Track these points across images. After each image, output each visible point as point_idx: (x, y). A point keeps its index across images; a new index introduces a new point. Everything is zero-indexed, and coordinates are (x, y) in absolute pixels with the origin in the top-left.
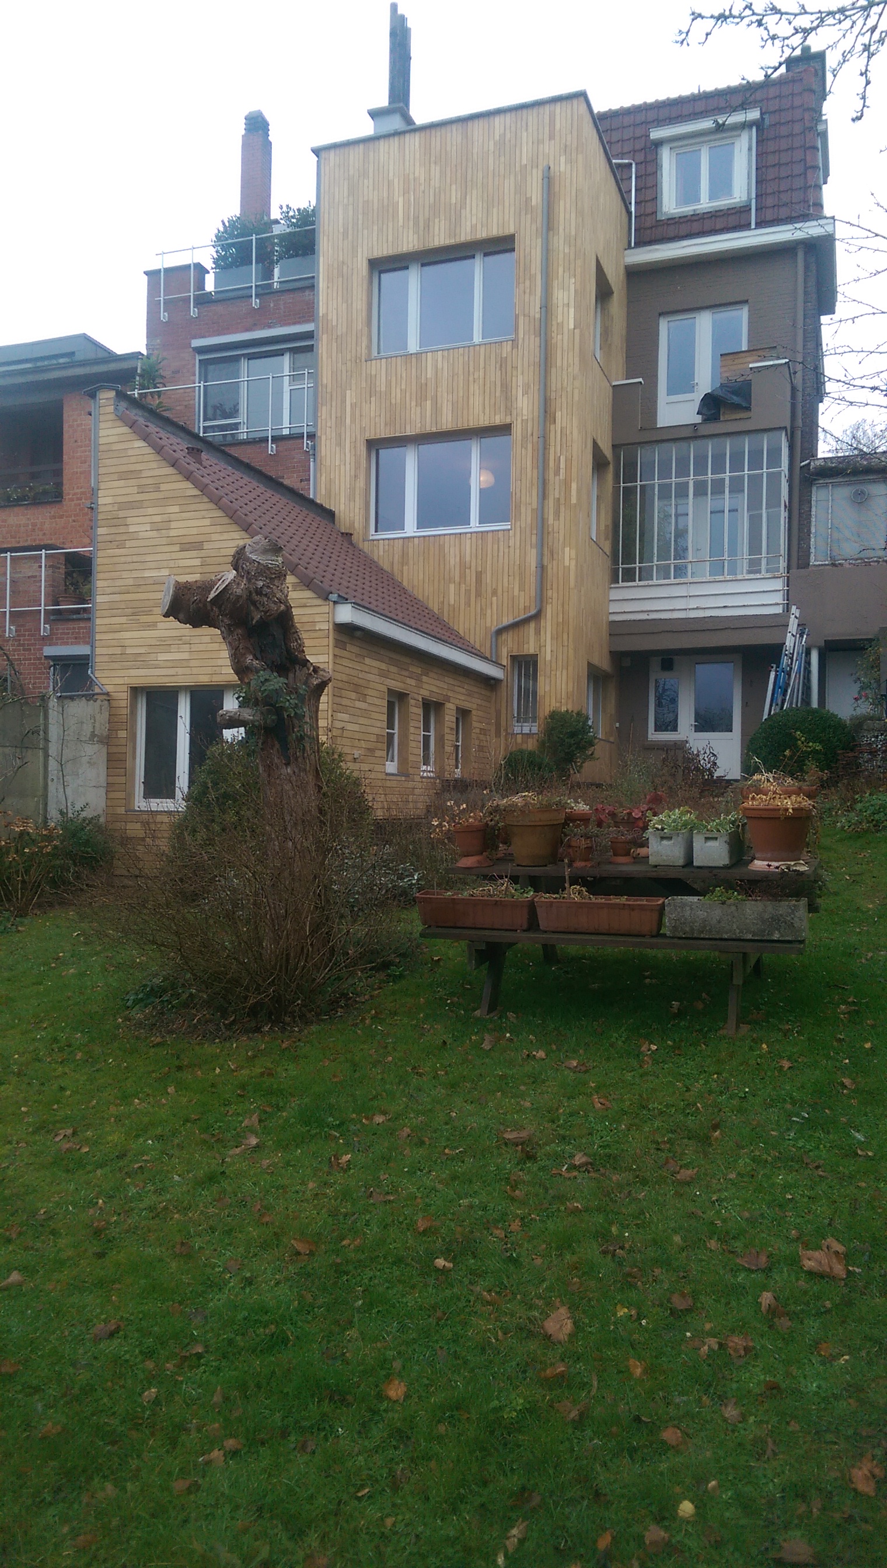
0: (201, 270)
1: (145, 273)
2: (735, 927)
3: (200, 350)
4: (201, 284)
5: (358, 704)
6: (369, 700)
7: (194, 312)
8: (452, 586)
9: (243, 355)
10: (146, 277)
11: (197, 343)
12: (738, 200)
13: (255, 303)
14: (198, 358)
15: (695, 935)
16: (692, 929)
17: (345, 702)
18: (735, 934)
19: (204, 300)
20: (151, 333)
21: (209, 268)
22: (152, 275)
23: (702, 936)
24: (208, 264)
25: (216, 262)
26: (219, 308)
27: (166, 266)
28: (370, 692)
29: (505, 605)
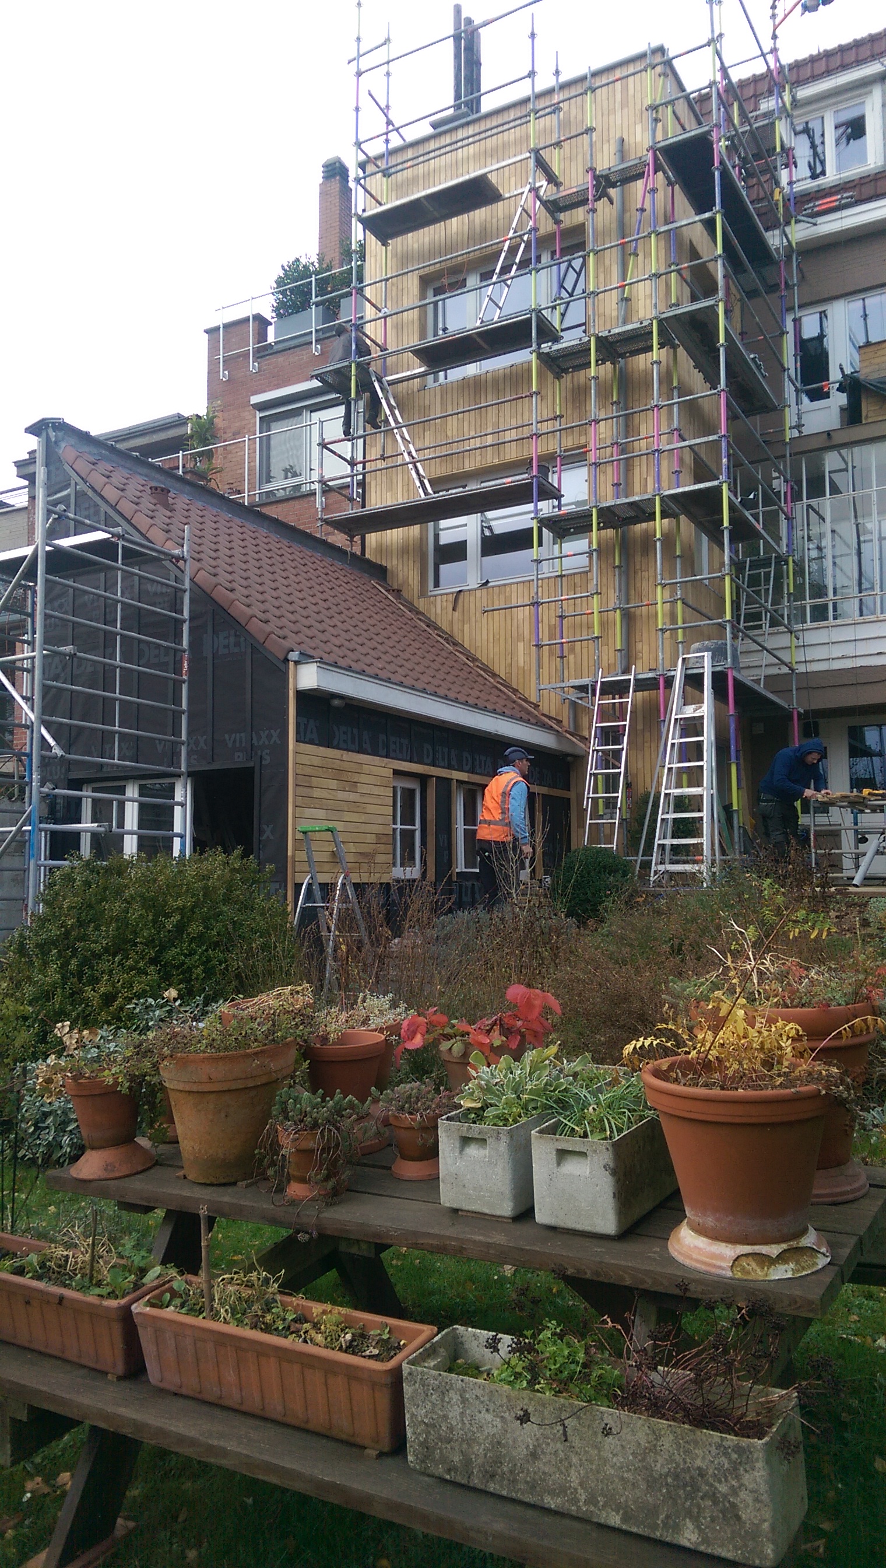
0: (261, 322)
1: (206, 331)
2: (574, 1478)
3: (262, 407)
4: (262, 335)
5: (341, 795)
6: (362, 789)
7: (253, 366)
8: (521, 645)
9: (305, 407)
10: (206, 336)
11: (255, 399)
12: (872, 166)
13: (316, 349)
14: (259, 415)
15: (476, 1482)
16: (467, 1462)
17: (317, 793)
18: (575, 1501)
19: (264, 352)
20: (212, 396)
21: (269, 319)
22: (212, 332)
23: (492, 1487)
24: (268, 314)
25: (276, 310)
26: (280, 359)
27: (225, 322)
28: (363, 778)
29: (585, 664)
